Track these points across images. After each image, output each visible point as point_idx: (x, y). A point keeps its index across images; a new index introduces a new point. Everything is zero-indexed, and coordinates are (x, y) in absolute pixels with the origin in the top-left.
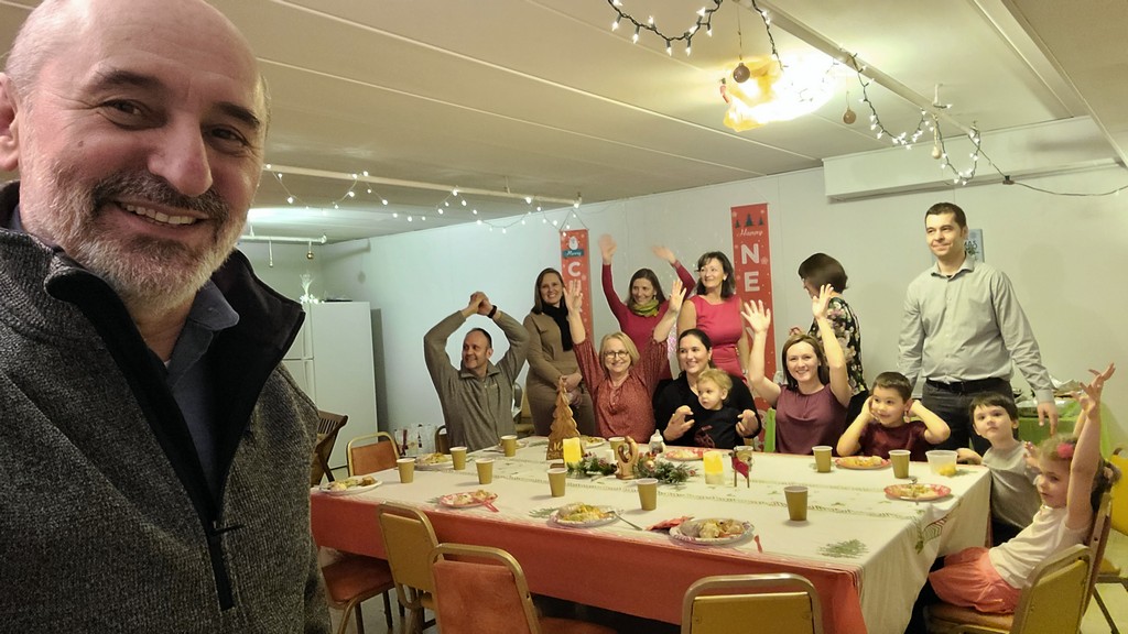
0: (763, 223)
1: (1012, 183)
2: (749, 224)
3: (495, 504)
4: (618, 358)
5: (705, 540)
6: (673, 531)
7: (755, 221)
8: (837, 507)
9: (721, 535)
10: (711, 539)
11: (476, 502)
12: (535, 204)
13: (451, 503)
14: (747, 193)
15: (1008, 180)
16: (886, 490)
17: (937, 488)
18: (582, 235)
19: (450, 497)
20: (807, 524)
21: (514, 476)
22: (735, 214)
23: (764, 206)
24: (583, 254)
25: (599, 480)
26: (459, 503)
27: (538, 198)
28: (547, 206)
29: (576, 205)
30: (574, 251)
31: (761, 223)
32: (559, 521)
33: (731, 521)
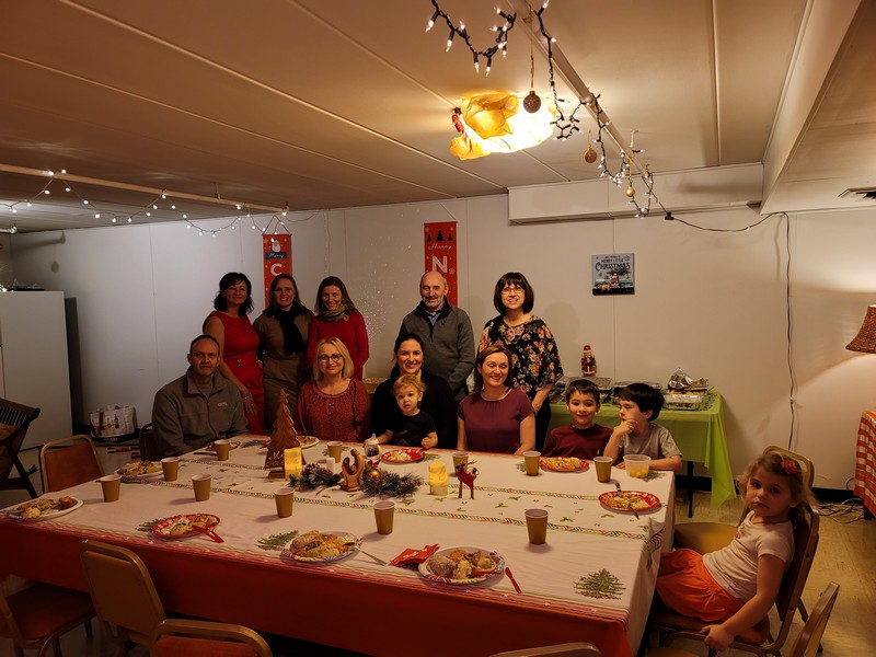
0: (452, 238)
1: (673, 219)
2: (440, 238)
3: (218, 530)
4: (331, 361)
5: (461, 581)
6: (423, 568)
7: (445, 237)
8: (566, 523)
9: (474, 574)
10: (467, 580)
11: (197, 531)
12: (245, 211)
13: (166, 532)
14: (439, 212)
15: (669, 216)
16: (601, 498)
17: (645, 495)
18: (285, 240)
19: (164, 522)
20: (548, 549)
21: (233, 488)
22: (428, 230)
23: (454, 224)
24: (285, 257)
25: (324, 493)
26: (177, 533)
27: (248, 205)
28: (254, 212)
29: (284, 214)
30: (276, 253)
31: (450, 239)
32: (297, 557)
33: (479, 552)
